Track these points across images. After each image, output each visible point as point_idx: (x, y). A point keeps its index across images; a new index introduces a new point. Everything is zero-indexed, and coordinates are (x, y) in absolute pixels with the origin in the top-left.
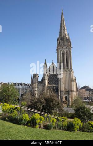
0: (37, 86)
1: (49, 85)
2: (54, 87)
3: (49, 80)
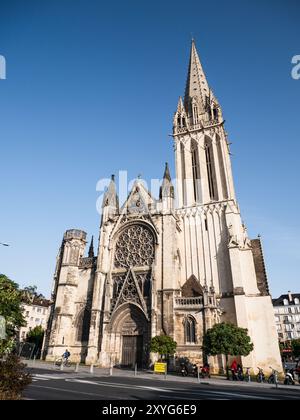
1: (116, 270)
2: (134, 274)
3: (117, 247)
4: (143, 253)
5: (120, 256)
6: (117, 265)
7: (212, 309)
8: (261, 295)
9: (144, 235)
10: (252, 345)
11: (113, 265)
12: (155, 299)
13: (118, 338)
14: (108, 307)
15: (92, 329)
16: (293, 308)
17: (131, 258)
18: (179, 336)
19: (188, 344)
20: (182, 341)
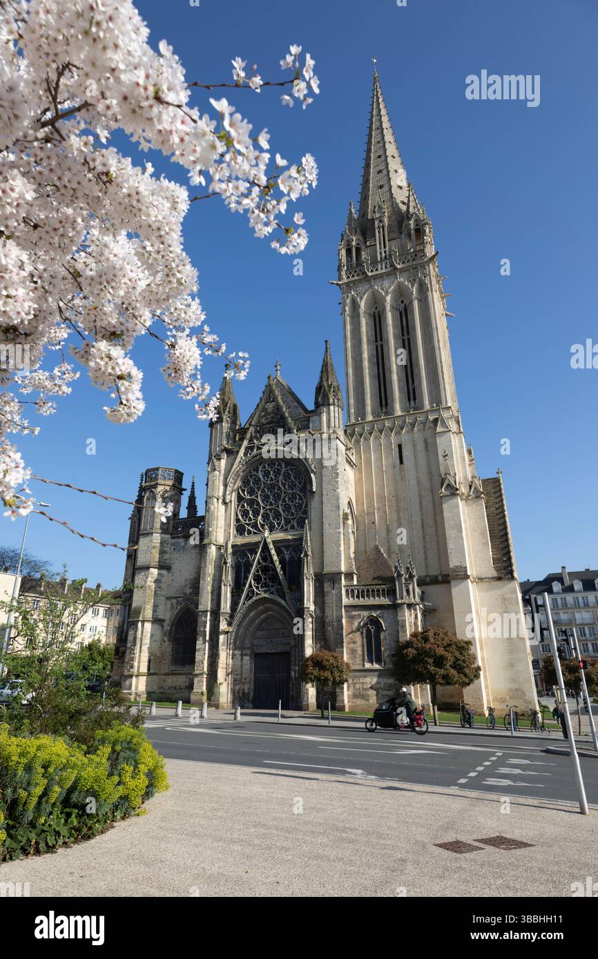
0: (162, 552)
1: (241, 541)
2: (271, 546)
3: (240, 499)
4: (287, 508)
5: (245, 514)
6: (240, 530)
7: (410, 606)
8: (499, 579)
9: (287, 476)
10: (479, 669)
11: (233, 531)
12: (309, 588)
13: (247, 659)
14: (226, 606)
15: (199, 644)
16: (570, 598)
17: (265, 517)
18: (353, 652)
19: (368, 665)
20: (359, 661)
